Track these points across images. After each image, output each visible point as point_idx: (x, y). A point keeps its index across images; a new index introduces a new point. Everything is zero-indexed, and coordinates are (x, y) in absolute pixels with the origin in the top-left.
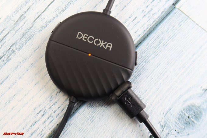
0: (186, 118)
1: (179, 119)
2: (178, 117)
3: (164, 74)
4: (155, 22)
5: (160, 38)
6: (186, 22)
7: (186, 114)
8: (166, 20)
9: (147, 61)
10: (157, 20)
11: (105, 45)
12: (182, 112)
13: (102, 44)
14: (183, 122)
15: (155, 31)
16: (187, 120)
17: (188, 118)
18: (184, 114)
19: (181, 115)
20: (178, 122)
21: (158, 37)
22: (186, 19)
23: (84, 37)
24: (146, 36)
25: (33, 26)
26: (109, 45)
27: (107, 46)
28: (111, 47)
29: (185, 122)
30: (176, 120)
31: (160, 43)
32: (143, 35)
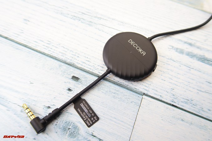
0: (68, 127)
1: (66, 122)
2: (67, 121)
3: (94, 102)
4: (127, 86)
5: (117, 92)
6: (136, 105)
7: (71, 126)
8: (131, 92)
9: (99, 89)
10: (129, 87)
11: (142, 52)
12: (72, 123)
13: (140, 50)
14: (65, 126)
15: (121, 88)
16: (67, 128)
17: (68, 128)
18: (70, 125)
19: (69, 122)
20: (64, 122)
21: (118, 91)
22: (138, 105)
23: (132, 43)
24: (116, 83)
25: (97, 24)
26: (144, 53)
27: (143, 53)
28: (144, 54)
29: (65, 127)
30: (64, 121)
31: (115, 93)
32: (115, 81)
